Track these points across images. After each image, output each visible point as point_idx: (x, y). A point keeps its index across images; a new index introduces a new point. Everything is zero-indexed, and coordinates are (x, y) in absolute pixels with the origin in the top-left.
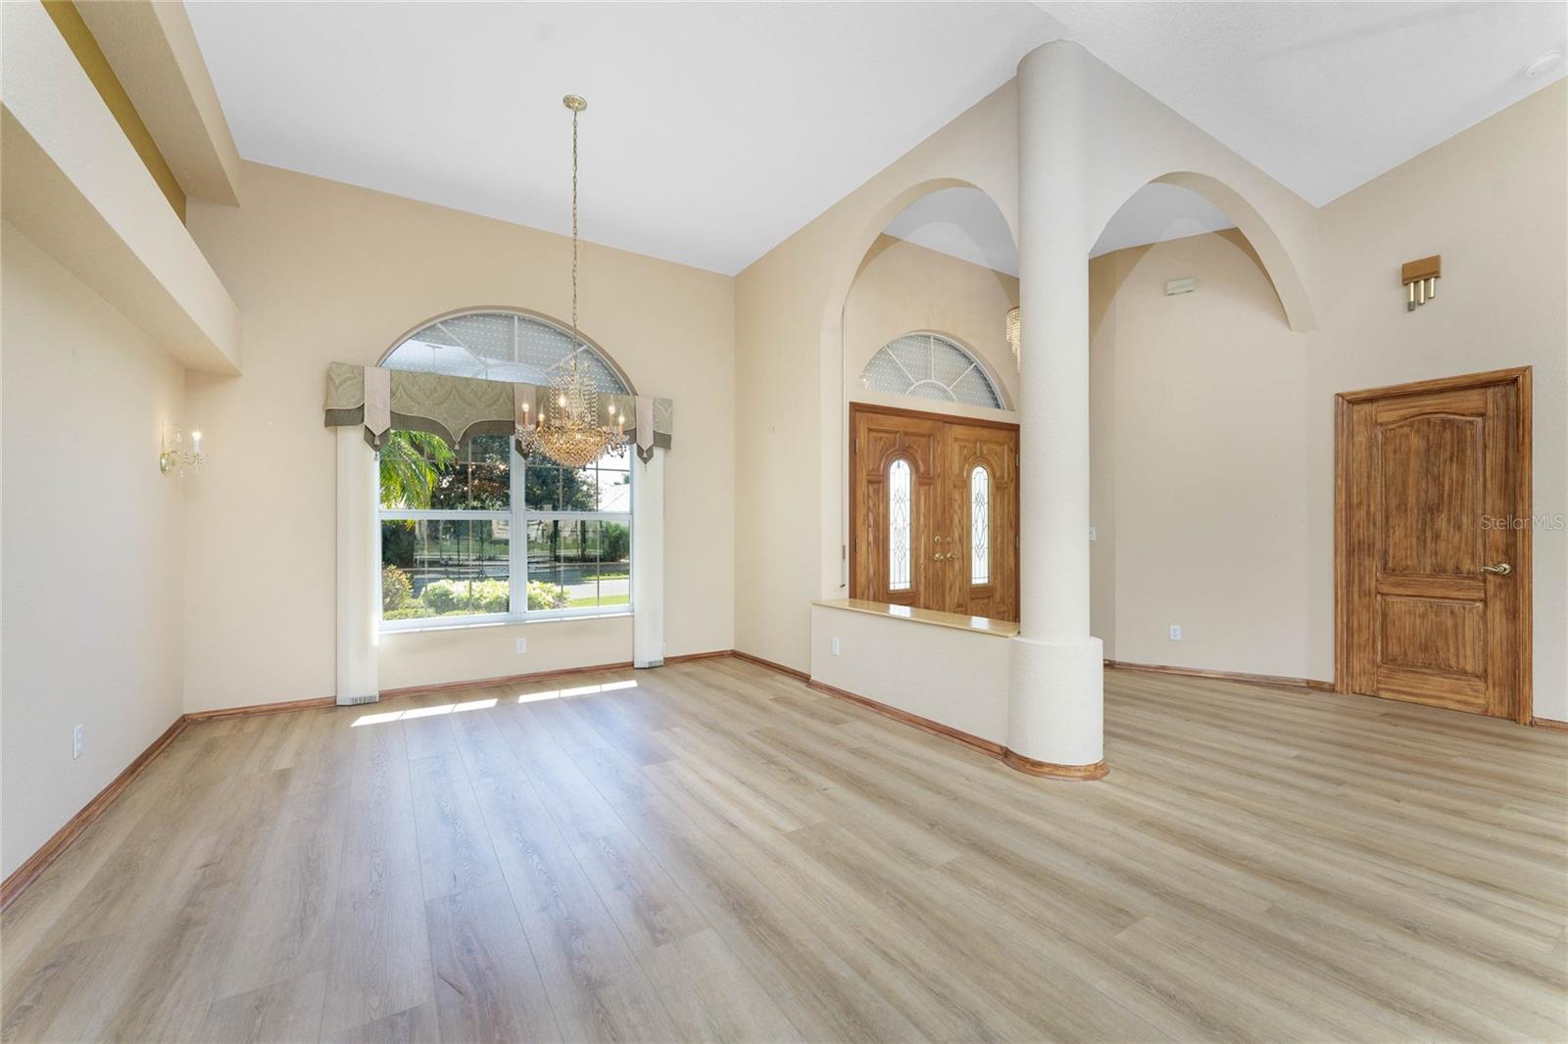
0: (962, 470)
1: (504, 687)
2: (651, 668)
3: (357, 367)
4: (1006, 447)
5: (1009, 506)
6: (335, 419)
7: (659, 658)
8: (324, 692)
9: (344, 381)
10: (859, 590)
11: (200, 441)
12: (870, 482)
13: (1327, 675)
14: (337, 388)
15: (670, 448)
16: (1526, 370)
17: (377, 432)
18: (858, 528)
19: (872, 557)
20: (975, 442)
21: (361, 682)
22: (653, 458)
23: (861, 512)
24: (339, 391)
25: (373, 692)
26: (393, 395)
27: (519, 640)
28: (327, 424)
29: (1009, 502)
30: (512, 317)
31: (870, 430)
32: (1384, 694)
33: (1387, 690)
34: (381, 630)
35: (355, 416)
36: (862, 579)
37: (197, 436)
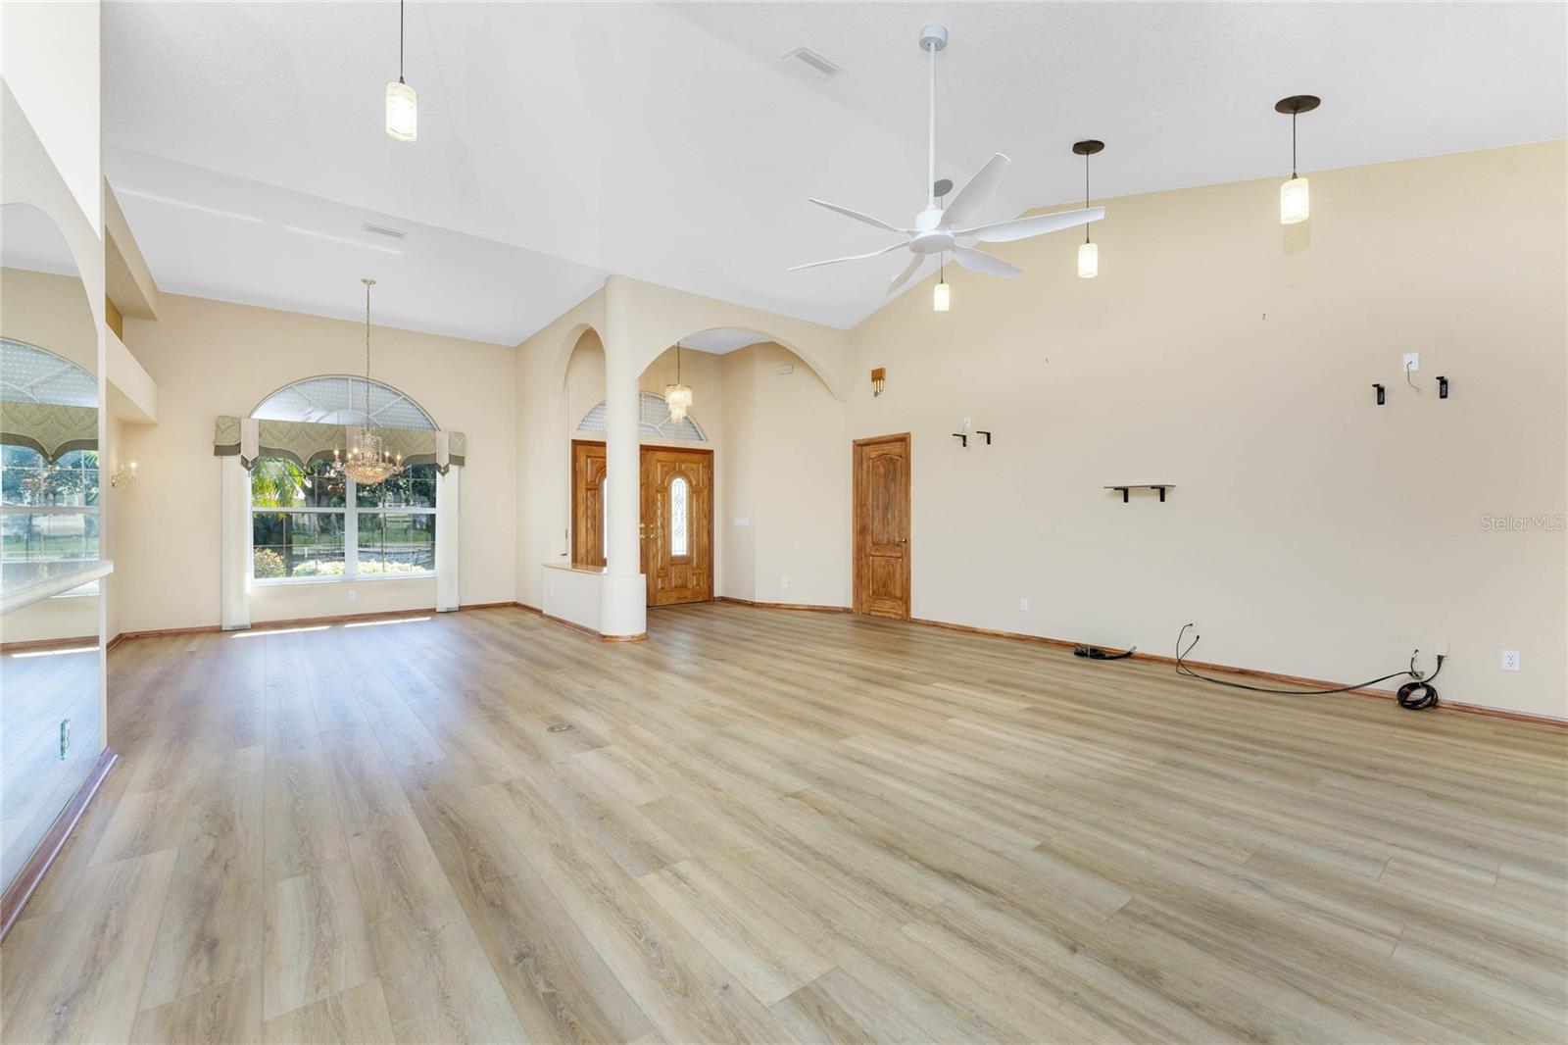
0: (663, 481)
1: (336, 621)
2: (448, 612)
3: (237, 418)
4: (701, 465)
5: (703, 504)
6: (220, 451)
7: (454, 605)
8: (215, 623)
9: (228, 427)
10: (579, 558)
11: (136, 468)
12: (588, 489)
13: (850, 605)
14: (222, 432)
15: (463, 465)
16: (909, 434)
17: (250, 460)
18: (579, 518)
19: (591, 537)
20: (675, 462)
21: (237, 616)
22: (449, 473)
23: (581, 509)
24: (225, 434)
25: (247, 622)
26: (260, 435)
27: (350, 592)
28: (216, 454)
29: (703, 500)
30: (347, 379)
31: (588, 457)
32: (873, 613)
33: (875, 611)
34: (252, 585)
35: (235, 449)
36: (582, 551)
37: (134, 465)
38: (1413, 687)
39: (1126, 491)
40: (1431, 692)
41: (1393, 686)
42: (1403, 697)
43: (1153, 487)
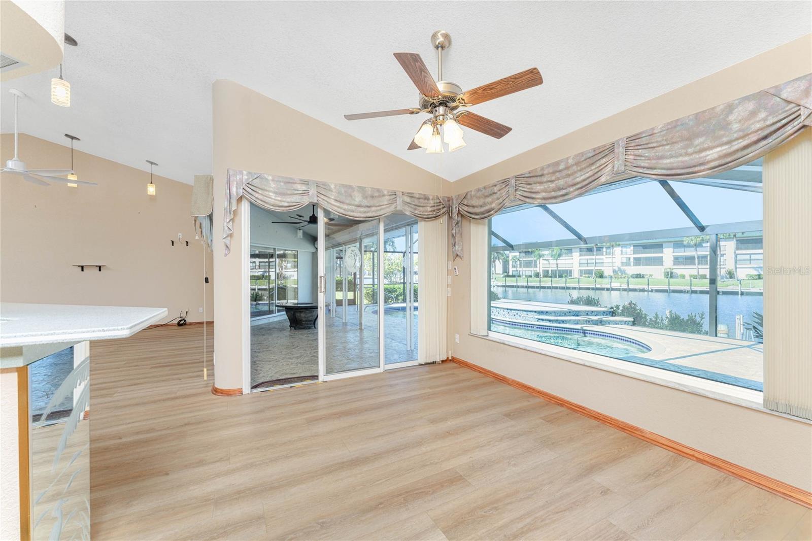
38: (181, 321)
39: (82, 267)
40: (185, 321)
41: (176, 322)
42: (179, 324)
43: (97, 266)
